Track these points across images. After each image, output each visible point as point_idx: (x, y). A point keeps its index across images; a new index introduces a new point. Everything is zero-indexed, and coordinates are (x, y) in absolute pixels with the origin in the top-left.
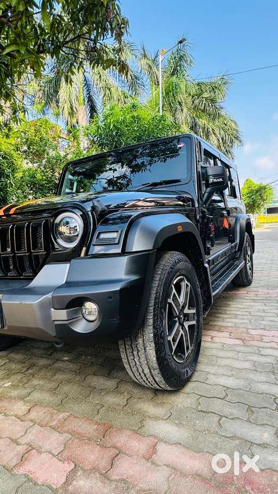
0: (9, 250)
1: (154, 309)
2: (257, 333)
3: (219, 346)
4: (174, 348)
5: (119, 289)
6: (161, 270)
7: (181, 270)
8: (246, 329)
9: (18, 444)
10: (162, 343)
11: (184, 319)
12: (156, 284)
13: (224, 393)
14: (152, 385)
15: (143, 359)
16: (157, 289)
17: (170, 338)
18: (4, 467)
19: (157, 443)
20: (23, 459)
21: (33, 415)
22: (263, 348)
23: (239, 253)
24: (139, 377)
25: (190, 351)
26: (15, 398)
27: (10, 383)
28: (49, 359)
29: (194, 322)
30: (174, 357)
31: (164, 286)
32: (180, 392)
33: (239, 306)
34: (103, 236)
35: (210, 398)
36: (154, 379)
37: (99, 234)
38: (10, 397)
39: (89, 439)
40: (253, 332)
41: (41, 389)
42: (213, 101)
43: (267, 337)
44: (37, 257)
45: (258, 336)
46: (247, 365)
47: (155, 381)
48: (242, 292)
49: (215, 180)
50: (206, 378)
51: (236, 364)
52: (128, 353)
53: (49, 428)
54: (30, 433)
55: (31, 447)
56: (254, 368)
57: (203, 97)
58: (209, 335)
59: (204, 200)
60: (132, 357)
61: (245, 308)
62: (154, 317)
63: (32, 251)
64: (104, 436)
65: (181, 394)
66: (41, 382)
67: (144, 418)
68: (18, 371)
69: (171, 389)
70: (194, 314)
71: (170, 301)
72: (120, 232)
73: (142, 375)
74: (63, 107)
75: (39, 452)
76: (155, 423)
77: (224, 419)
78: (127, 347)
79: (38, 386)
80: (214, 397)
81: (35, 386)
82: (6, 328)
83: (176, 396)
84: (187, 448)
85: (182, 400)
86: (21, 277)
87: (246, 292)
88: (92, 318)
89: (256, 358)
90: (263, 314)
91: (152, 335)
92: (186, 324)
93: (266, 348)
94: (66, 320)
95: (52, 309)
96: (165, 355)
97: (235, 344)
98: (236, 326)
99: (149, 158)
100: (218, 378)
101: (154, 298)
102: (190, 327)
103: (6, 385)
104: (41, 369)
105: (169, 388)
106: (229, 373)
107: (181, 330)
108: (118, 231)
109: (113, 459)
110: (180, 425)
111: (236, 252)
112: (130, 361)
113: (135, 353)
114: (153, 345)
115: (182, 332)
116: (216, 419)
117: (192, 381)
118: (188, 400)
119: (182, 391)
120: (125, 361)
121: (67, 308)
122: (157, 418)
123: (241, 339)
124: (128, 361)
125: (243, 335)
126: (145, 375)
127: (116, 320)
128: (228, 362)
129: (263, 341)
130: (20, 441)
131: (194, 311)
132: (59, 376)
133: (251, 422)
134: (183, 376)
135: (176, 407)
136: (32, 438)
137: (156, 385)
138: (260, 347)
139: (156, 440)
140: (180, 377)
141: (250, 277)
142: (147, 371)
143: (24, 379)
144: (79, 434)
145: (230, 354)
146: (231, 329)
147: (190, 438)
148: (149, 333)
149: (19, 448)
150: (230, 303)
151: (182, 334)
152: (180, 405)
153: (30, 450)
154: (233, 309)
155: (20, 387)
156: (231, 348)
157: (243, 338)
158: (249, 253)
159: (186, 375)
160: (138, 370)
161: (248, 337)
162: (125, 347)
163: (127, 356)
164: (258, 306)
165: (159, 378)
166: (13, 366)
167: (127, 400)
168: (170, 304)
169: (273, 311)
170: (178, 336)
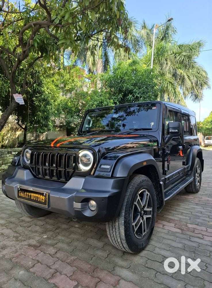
0: (54, 165)
1: (126, 207)
2: (192, 227)
3: (166, 231)
4: (136, 230)
5: (107, 196)
6: (132, 186)
7: (144, 186)
8: (186, 223)
9: (51, 268)
10: (128, 227)
11: (144, 214)
12: (128, 194)
13: (162, 259)
14: (122, 249)
15: (117, 233)
16: (128, 197)
17: (134, 224)
18: (44, 278)
19: (120, 280)
20: (53, 276)
21: (58, 255)
22: (193, 237)
23: (190, 172)
24: (115, 243)
25: (146, 232)
26: (49, 245)
27: (46, 236)
28: (67, 225)
29: (150, 216)
30: (135, 235)
31: (132, 195)
32: (137, 255)
33: (186, 207)
34: (102, 166)
35: (153, 261)
36: (123, 245)
37: (101, 165)
38: (47, 244)
39: (86, 272)
40: (190, 226)
41: (63, 242)
42: (189, 57)
43: (198, 230)
44: (68, 172)
45: (192, 229)
46: (180, 245)
47: (123, 247)
48: (191, 197)
49: (173, 131)
50: (153, 250)
51: (174, 244)
52: (110, 229)
53: (66, 263)
54: (56, 264)
55: (56, 271)
56: (184, 248)
57: (182, 55)
58: (162, 224)
59: (165, 142)
60: (112, 232)
61: (189, 209)
62: (125, 212)
63: (66, 169)
64: (93, 271)
65: (138, 256)
66: (63, 238)
67: (115, 265)
68: (50, 230)
69: (132, 252)
70: (151, 211)
71: (136, 203)
72: (111, 166)
73: (117, 242)
74: (88, 60)
75: (61, 274)
76: (121, 269)
77: (158, 273)
78: (110, 226)
79: (61, 240)
80: (156, 261)
81: (60, 239)
82: (50, 208)
83: (135, 257)
84: (135, 284)
85: (138, 260)
86: (59, 181)
87: (193, 198)
88: (93, 209)
89: (187, 242)
90: (200, 215)
91: (123, 222)
92: (145, 217)
93: (195, 237)
94: (80, 209)
95: (74, 202)
96: (130, 233)
97: (176, 232)
98: (180, 221)
99: (138, 108)
100: (161, 250)
101: (126, 202)
102: (147, 218)
103: (45, 237)
104: (63, 230)
105: (131, 252)
106: (168, 249)
107: (141, 220)
108: (110, 165)
109: (97, 283)
110: (134, 272)
111: (188, 171)
112: (111, 234)
113: (114, 230)
114: (123, 227)
115: (141, 221)
116: (154, 272)
117: (146, 250)
118: (141, 260)
119: (139, 255)
120: (108, 233)
121: (81, 202)
122: (122, 267)
123: (181, 229)
124: (110, 233)
125: (183, 226)
126: (118, 243)
127: (105, 212)
128: (169, 242)
129: (195, 232)
130: (52, 267)
131: (151, 209)
132: (73, 236)
133: (173, 278)
134: (139, 246)
135: (133, 263)
136: (58, 267)
137: (124, 249)
138: (191, 236)
139: (120, 278)
140: (137, 246)
141: (198, 188)
142: (119, 240)
143: (54, 235)
144: (81, 268)
145: (172, 237)
146: (176, 222)
147: (138, 280)
148: (122, 220)
149: (51, 270)
150: (181, 204)
151: (141, 222)
152: (136, 262)
153: (56, 272)
154: (181, 208)
155: (52, 239)
156: (174, 234)
157: (182, 229)
158: (199, 171)
159: (141, 246)
160: (114, 239)
161: (186, 228)
162: (109, 226)
163: (109, 231)
164: (198, 208)
165: (125, 245)
166: (48, 227)
167: (108, 255)
168: (135, 205)
169: (207, 213)
170: (139, 223)
